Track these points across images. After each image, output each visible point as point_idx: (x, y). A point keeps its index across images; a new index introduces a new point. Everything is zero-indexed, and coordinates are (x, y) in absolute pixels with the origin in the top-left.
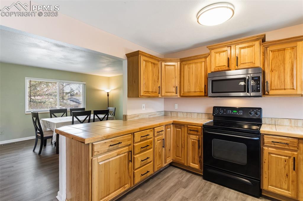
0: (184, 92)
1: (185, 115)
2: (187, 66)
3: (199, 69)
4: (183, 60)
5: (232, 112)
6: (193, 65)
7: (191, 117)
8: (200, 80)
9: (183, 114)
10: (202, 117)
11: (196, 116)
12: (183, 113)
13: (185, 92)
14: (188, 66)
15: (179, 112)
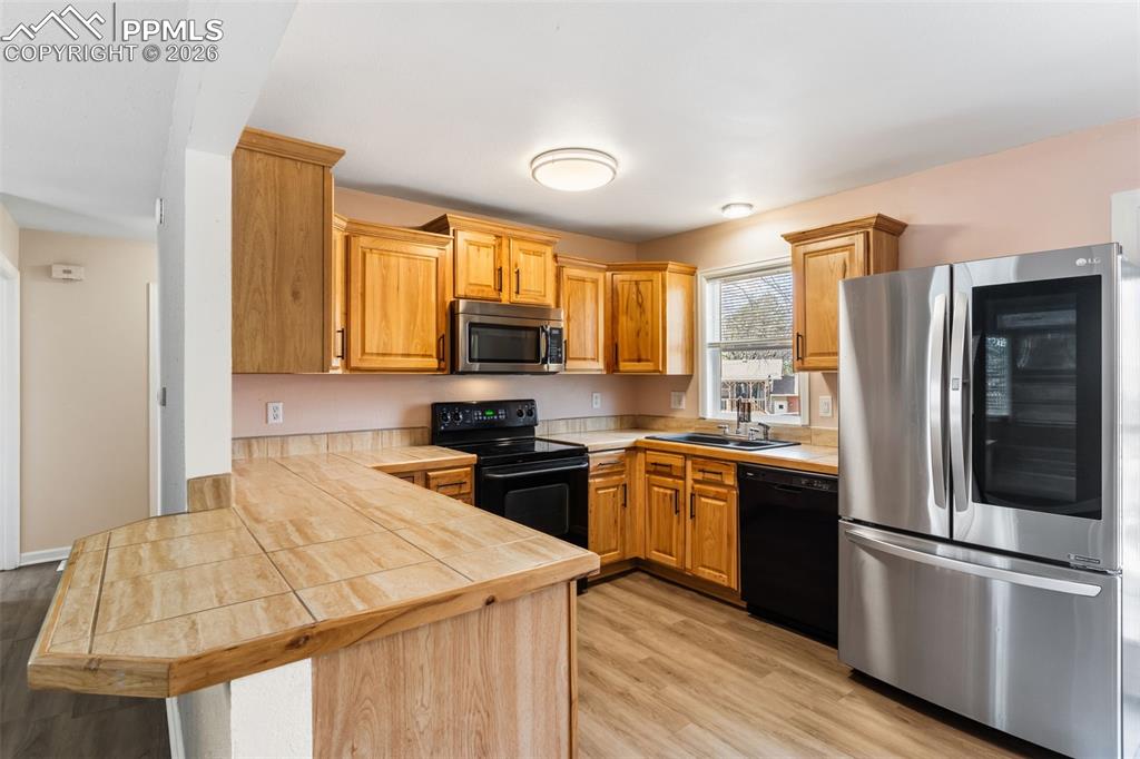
0: (363, 353)
1: (324, 446)
2: (376, 257)
3: (421, 280)
4: (363, 228)
5: (483, 415)
6: (401, 259)
7: (348, 449)
8: (422, 319)
9: (313, 442)
10: (391, 444)
11: (370, 442)
12: (316, 438)
13: (369, 354)
14: (380, 259)
15: (290, 438)
